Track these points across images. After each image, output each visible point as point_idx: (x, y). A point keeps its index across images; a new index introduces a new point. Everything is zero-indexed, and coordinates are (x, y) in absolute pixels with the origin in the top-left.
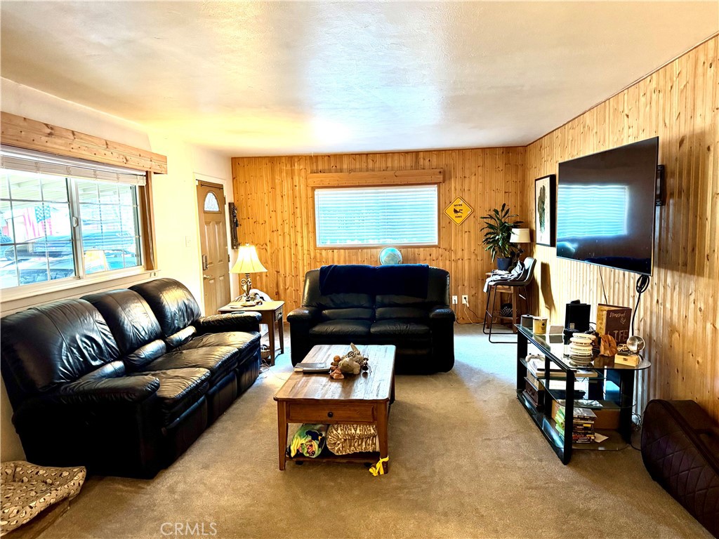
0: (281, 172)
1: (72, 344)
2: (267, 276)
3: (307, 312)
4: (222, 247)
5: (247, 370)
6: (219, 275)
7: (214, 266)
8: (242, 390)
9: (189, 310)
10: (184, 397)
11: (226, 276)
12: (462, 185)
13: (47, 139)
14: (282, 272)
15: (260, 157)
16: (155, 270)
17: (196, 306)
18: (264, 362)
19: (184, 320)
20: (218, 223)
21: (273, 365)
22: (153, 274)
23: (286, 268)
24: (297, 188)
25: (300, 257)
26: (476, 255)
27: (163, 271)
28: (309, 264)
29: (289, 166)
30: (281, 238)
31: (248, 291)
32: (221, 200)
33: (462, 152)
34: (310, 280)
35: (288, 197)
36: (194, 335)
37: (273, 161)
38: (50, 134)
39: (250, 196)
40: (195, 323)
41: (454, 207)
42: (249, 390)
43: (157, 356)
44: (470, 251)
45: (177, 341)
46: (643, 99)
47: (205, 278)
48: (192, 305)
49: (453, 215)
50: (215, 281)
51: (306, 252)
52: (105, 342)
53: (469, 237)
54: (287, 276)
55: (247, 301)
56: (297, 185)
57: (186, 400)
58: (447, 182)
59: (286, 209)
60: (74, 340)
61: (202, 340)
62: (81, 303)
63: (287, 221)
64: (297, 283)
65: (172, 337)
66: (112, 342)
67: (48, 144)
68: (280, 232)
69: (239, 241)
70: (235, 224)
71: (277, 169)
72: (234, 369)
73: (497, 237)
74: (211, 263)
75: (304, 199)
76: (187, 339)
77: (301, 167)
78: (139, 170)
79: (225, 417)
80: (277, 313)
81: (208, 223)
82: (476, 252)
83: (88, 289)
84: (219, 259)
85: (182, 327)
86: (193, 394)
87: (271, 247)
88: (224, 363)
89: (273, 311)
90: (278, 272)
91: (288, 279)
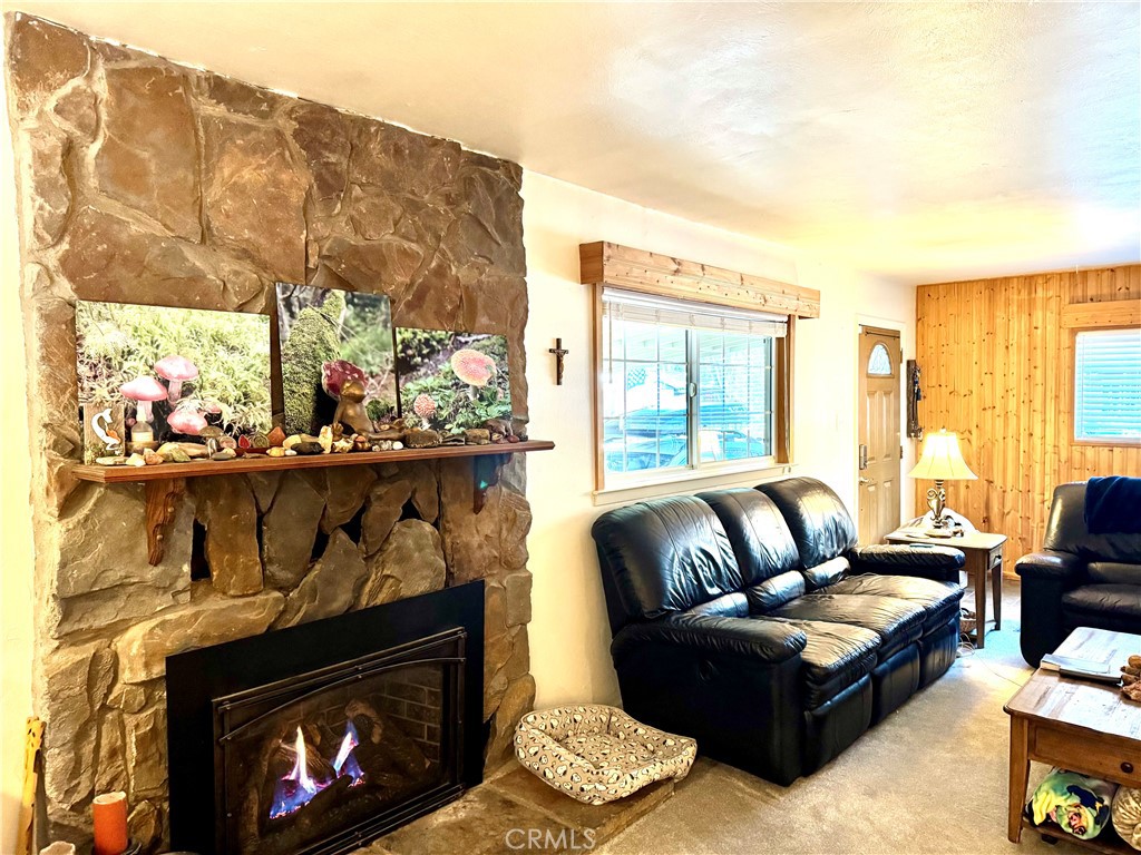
0: (1008, 303)
1: (686, 559)
2: (967, 487)
3: (1058, 561)
4: (892, 433)
5: (937, 647)
6: (883, 478)
7: (876, 464)
8: (925, 680)
9: (840, 531)
10: (841, 669)
11: (895, 481)
13: (672, 278)
14: (998, 482)
15: (969, 281)
16: (790, 464)
17: (850, 526)
18: (965, 639)
19: (833, 546)
20: (887, 394)
21: (981, 646)
22: (787, 469)
23: (1007, 475)
24: (1039, 331)
25: (1037, 456)
27: (802, 465)
28: (1057, 472)
29: (1024, 295)
30: (999, 423)
31: (939, 512)
32: (895, 355)
34: (1064, 501)
35: (1019, 348)
36: (846, 573)
37: (993, 286)
38: (677, 271)
39: (944, 349)
40: (848, 554)
42: (939, 683)
43: (792, 596)
45: (822, 579)
47: (861, 483)
48: (845, 524)
50: (877, 488)
51: (1049, 448)
52: (725, 562)
54: (1009, 490)
55: (936, 527)
56: (1040, 325)
57: (843, 675)
59: (1014, 369)
60: (687, 553)
61: (861, 582)
62: (696, 503)
63: (1015, 392)
64: (1028, 504)
65: (813, 570)
66: (733, 564)
67: (674, 286)
68: (997, 411)
69: (921, 424)
70: (915, 396)
71: (1001, 298)
72: (916, 642)
74: (872, 459)
75: (1051, 352)
76: (836, 576)
77: (1050, 293)
78: (779, 314)
79: (898, 718)
80: (993, 555)
81: (871, 394)
83: (704, 483)
84: (885, 452)
85: (828, 556)
86: (853, 668)
87: (979, 437)
88: (903, 626)
89: (986, 552)
90: (990, 482)
91: (1010, 496)
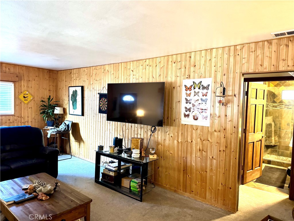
12: (28, 84)
26: (35, 120)
33: (28, 68)
41: (24, 95)
44: (32, 118)
46: (141, 67)
49: (23, 99)
53: (31, 110)
58: (20, 82)
73: (49, 111)
82: (35, 118)
